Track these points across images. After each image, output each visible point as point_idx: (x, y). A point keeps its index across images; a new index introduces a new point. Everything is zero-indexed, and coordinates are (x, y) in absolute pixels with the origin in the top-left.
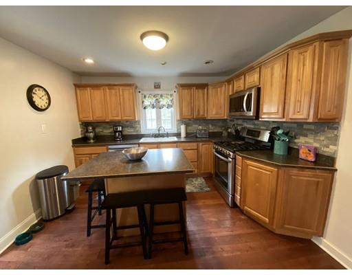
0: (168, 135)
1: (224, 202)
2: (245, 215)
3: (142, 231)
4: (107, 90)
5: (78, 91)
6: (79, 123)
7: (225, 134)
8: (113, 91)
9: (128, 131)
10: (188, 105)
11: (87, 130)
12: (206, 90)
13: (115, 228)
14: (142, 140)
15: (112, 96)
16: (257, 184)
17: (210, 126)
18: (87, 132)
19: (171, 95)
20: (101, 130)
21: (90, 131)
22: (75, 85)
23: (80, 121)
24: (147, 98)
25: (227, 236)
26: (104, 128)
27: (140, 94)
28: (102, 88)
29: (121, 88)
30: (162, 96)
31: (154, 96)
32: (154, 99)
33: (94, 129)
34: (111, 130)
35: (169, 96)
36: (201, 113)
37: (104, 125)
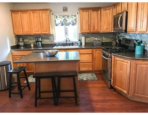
0: (72, 44)
1: (106, 86)
2: (117, 92)
3: (54, 94)
4: (32, 14)
5: (13, 15)
6: (14, 36)
7: (114, 43)
8: (36, 14)
9: (46, 42)
10: (87, 23)
11: (19, 40)
12: (99, 12)
13: (40, 92)
14: (55, 47)
15: (34, 18)
16: (121, 71)
17: (104, 38)
18: (19, 41)
19: (75, 16)
20: (28, 41)
21: (21, 41)
22: (11, 11)
23: (14, 34)
24: (58, 18)
25: (101, 100)
26: (30, 39)
27: (53, 16)
28: (28, 12)
29: (40, 12)
30: (68, 16)
31: (63, 17)
32: (63, 19)
33: (23, 40)
34: (34, 41)
35: (74, 17)
36: (96, 28)
37: (30, 37)
